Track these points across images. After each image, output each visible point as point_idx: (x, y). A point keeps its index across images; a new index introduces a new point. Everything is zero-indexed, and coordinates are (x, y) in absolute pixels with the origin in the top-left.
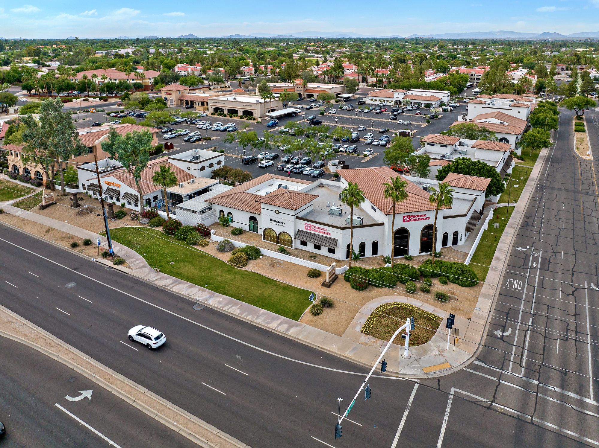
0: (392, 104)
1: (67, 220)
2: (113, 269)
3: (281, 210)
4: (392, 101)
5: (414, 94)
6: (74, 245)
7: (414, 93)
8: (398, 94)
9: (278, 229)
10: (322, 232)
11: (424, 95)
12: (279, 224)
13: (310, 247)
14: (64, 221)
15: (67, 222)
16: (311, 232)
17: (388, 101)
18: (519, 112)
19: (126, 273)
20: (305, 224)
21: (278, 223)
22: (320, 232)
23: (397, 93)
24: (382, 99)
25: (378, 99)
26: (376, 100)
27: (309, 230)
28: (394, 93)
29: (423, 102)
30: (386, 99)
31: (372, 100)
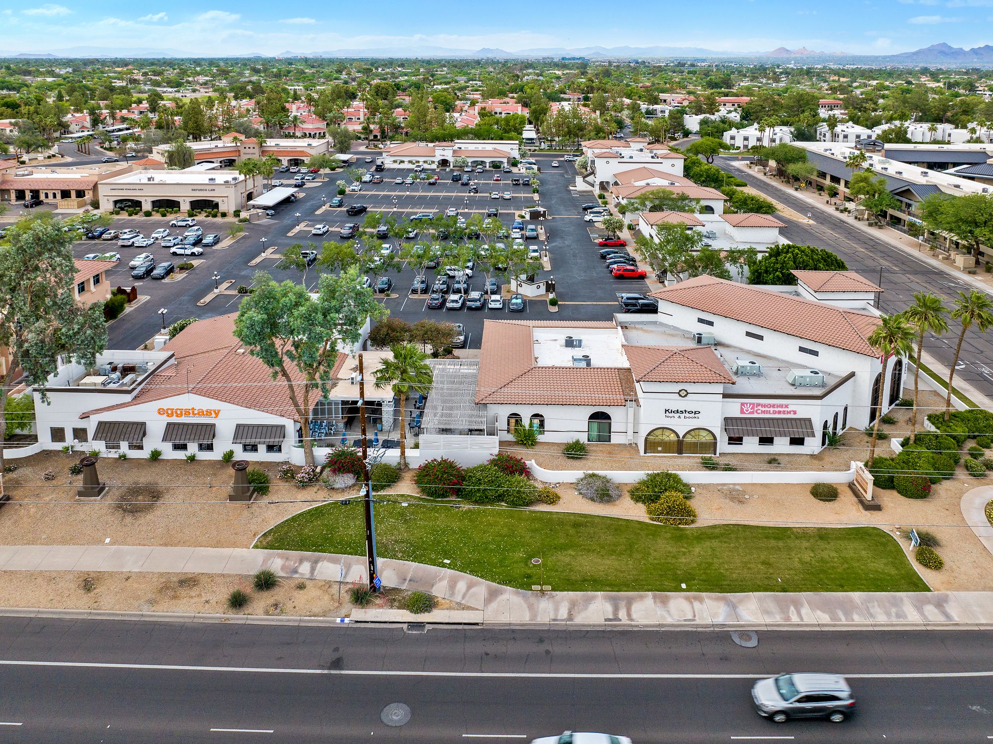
0: (434, 166)
1: (106, 536)
2: (430, 627)
3: (690, 388)
4: (433, 162)
5: (463, 149)
6: (238, 601)
7: (463, 146)
8: (444, 150)
9: (682, 426)
10: (780, 412)
11: (480, 149)
12: (687, 415)
13: (751, 445)
14: (101, 542)
15: (111, 543)
16: (755, 416)
17: (425, 162)
18: (673, 165)
19: (477, 624)
20: (742, 404)
21: (682, 416)
22: (775, 412)
23: (442, 148)
24: (414, 159)
25: (406, 159)
26: (402, 162)
27: (750, 413)
28: (436, 148)
29: (488, 160)
30: (421, 159)
31: (395, 162)
